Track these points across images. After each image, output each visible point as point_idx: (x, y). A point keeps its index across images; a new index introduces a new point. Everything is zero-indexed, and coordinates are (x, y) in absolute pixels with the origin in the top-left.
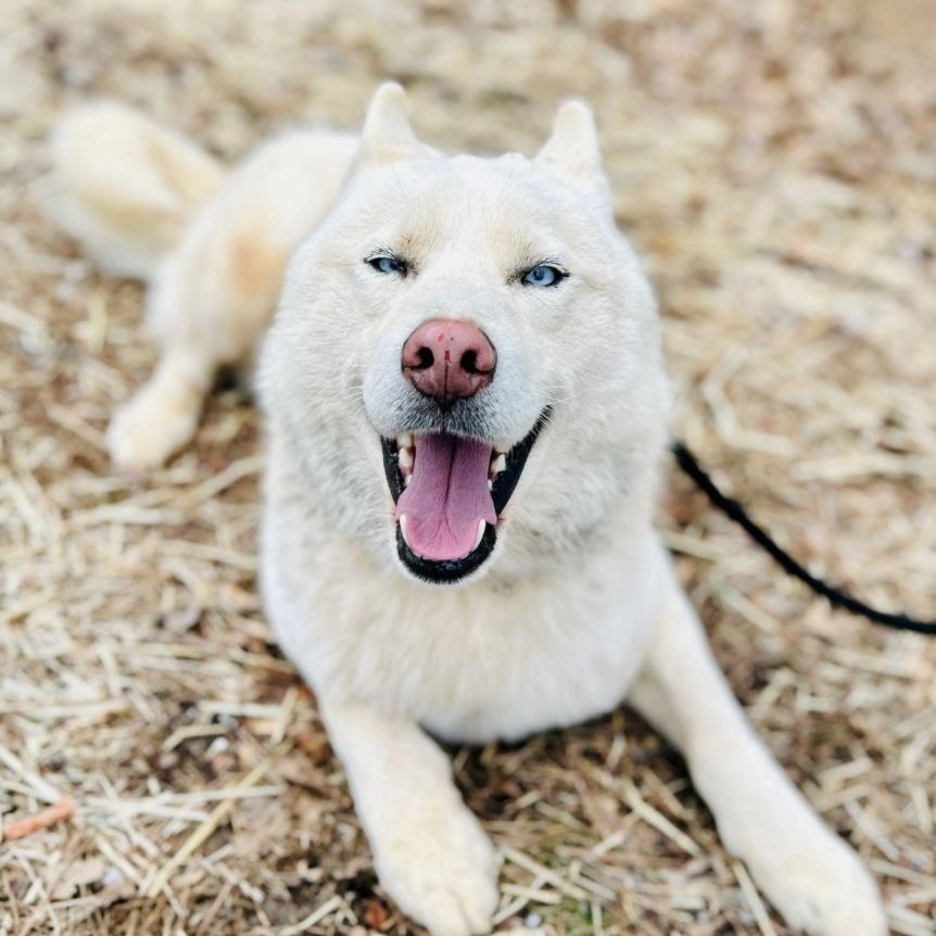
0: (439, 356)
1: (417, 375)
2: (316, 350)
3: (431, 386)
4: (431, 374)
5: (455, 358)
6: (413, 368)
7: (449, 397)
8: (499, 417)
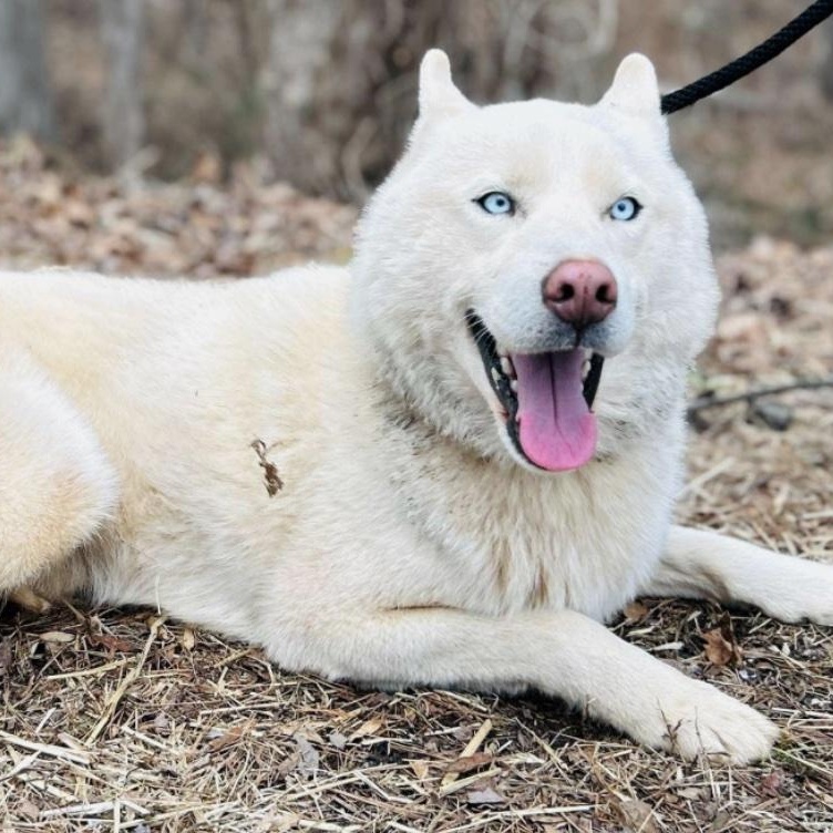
0: (579, 290)
1: (559, 306)
2: (421, 278)
3: (570, 313)
4: (571, 304)
5: (592, 291)
6: (556, 300)
7: (585, 322)
8: (618, 335)
